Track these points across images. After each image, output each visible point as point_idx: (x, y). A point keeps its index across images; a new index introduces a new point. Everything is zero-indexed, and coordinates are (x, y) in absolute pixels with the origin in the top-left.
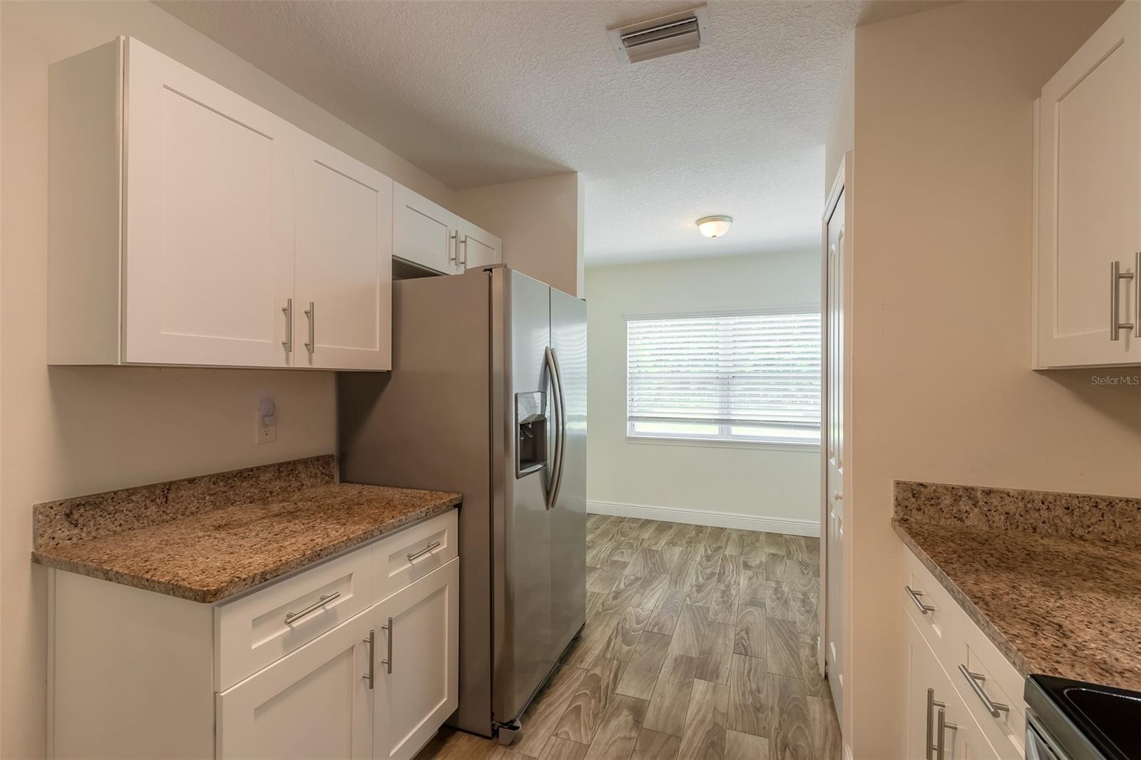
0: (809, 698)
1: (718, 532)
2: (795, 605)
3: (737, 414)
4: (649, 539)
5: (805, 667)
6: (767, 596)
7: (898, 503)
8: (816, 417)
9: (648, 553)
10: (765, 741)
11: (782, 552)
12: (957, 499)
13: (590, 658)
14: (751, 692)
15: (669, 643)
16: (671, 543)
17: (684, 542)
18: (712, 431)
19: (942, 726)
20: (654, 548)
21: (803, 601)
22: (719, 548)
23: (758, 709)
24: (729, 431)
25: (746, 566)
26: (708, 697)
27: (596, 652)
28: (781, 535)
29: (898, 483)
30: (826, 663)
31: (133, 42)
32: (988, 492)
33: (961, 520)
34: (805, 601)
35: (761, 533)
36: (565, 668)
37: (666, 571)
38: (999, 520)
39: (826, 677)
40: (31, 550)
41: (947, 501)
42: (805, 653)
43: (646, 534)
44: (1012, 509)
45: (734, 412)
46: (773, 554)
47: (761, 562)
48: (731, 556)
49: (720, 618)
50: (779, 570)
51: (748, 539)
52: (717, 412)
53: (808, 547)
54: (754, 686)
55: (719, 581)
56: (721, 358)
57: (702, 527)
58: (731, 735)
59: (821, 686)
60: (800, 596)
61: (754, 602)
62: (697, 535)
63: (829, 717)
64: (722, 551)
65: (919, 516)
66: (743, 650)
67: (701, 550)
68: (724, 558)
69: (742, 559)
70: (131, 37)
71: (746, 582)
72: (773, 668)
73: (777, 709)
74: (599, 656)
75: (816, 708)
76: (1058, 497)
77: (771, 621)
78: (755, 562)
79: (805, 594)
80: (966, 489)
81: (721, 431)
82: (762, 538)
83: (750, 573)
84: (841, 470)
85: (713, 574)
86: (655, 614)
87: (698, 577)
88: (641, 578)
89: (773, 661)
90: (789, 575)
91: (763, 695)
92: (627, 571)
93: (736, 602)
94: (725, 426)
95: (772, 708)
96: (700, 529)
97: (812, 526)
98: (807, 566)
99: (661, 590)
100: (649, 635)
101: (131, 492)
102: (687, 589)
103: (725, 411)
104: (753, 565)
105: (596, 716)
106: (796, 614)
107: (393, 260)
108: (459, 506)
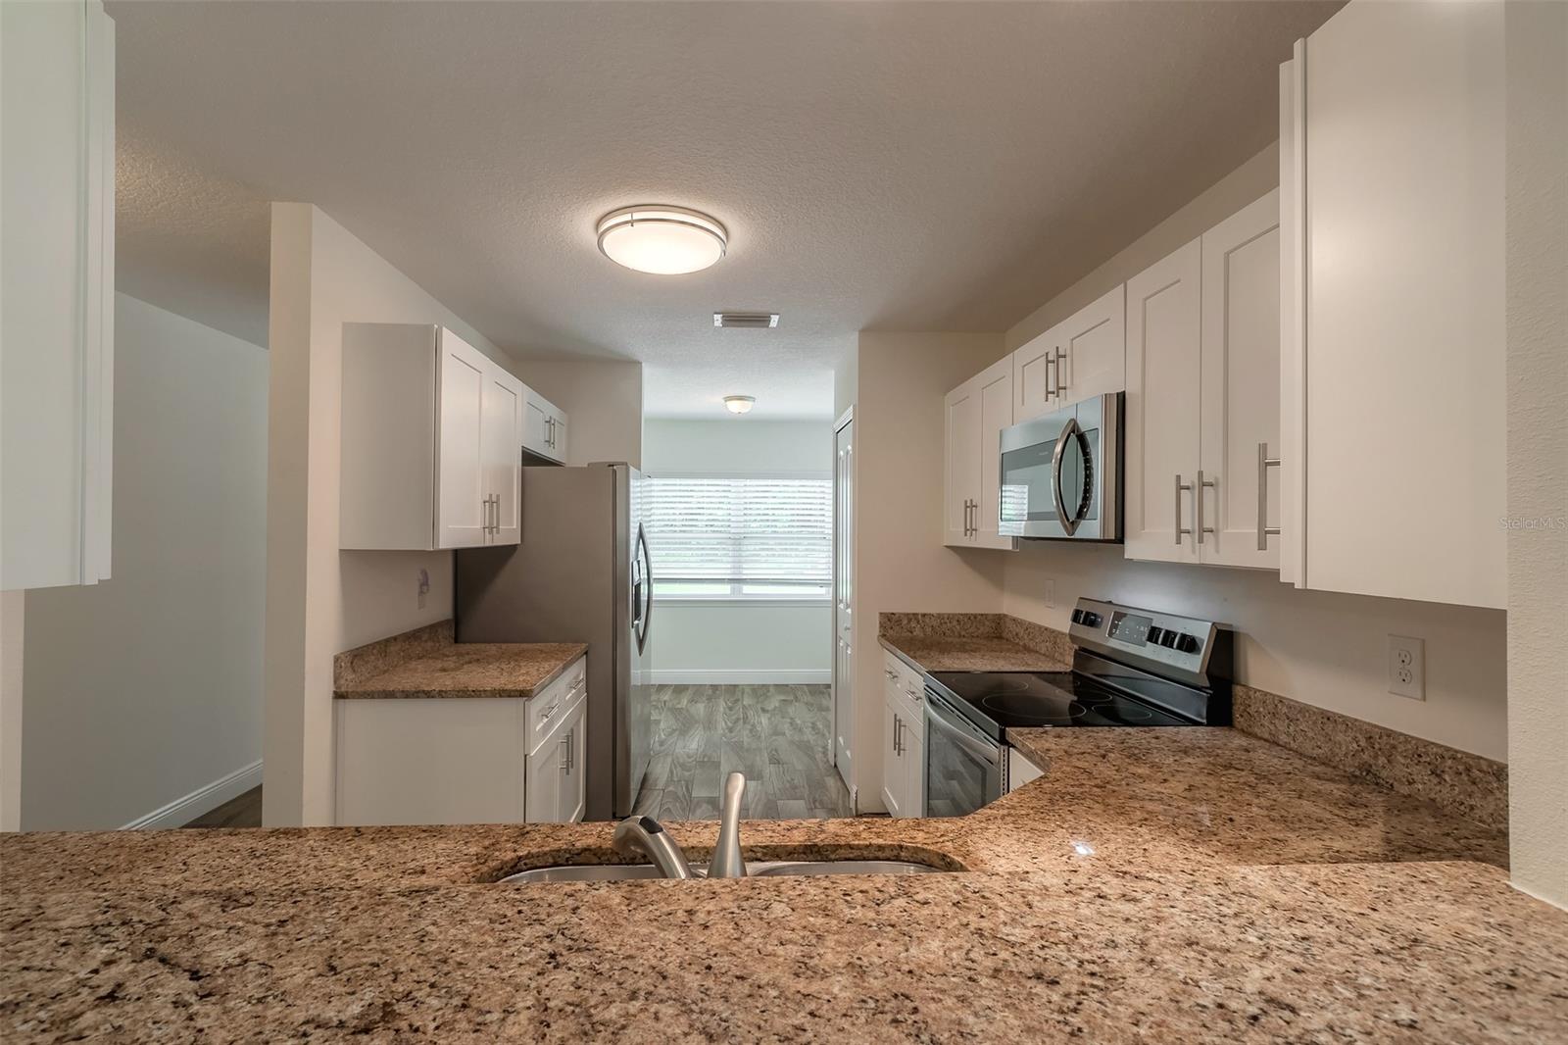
0: (826, 778)
1: (733, 689)
2: (808, 731)
3: (748, 573)
4: (671, 700)
5: (821, 765)
6: (786, 727)
7: (881, 626)
8: (827, 574)
9: (676, 712)
10: (802, 802)
11: (791, 698)
12: (910, 620)
13: (661, 785)
14: (788, 781)
15: (719, 766)
16: (692, 701)
17: (704, 699)
18: (723, 591)
19: (900, 726)
20: (679, 706)
21: (813, 728)
22: (738, 700)
23: (795, 788)
24: (740, 590)
25: (763, 710)
26: (759, 788)
27: (665, 779)
28: (787, 685)
29: (881, 613)
30: (835, 756)
31: (446, 332)
32: (924, 615)
33: (911, 632)
34: (814, 727)
35: (769, 685)
36: (644, 792)
37: (696, 722)
38: (929, 630)
39: (835, 766)
40: (333, 689)
41: (905, 622)
42: (819, 756)
43: (666, 696)
44: (934, 623)
45: (745, 572)
46: (784, 700)
47: (775, 707)
48: (750, 705)
49: (754, 746)
50: (791, 710)
51: (760, 691)
52: (729, 571)
53: (810, 692)
54: (789, 779)
55: (744, 723)
56: (733, 519)
57: (714, 686)
58: (780, 803)
59: (832, 771)
60: (810, 725)
61: (776, 733)
62: (714, 692)
63: (839, 783)
64: (740, 703)
65: (891, 632)
66: (775, 761)
67: (722, 705)
68: (744, 707)
69: (759, 706)
70: (444, 328)
71: (767, 721)
72: (799, 767)
73: (806, 786)
74: (667, 781)
75: (831, 782)
76: (954, 615)
77: (792, 742)
78: (770, 707)
79: (813, 723)
80: (914, 614)
81: (733, 590)
82: (771, 689)
83: (769, 715)
84: (849, 611)
85: (738, 719)
86: (701, 750)
87: (726, 723)
88: (676, 730)
89: (798, 763)
90: (800, 713)
91: (796, 781)
92: (662, 725)
93: (763, 735)
94: (737, 585)
95: (804, 787)
96: (715, 687)
97: (822, 674)
98: (812, 705)
99: (698, 736)
100: (702, 764)
101: (395, 639)
102: (720, 732)
103: (736, 571)
104: (770, 709)
105: (684, 810)
106: (809, 736)
107: (523, 452)
108: (586, 653)
